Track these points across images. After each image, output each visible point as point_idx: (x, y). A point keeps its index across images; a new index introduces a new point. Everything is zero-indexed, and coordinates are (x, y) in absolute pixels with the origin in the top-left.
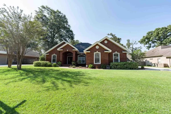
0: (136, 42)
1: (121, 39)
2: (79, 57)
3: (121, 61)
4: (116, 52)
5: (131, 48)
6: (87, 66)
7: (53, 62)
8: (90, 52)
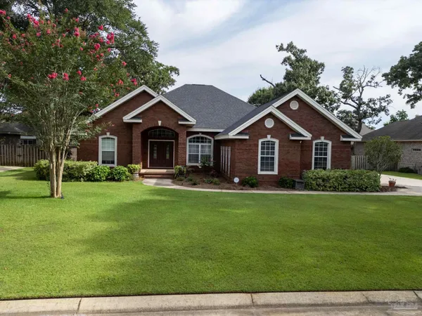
0: (376, 80)
1: (322, 65)
2: (190, 142)
3: (334, 166)
4: (322, 139)
5: (353, 101)
6: (236, 180)
7: (104, 162)
8: (247, 137)
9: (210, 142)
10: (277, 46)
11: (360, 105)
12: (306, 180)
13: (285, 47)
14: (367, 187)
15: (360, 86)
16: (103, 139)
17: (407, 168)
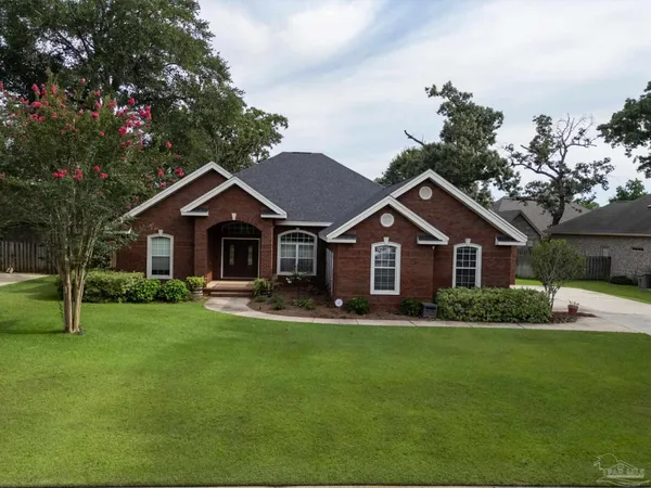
0: (587, 135)
1: (500, 115)
2: (283, 240)
3: (486, 283)
4: (468, 243)
5: (552, 168)
6: (339, 303)
7: (154, 272)
8: (354, 241)
9: (312, 241)
10: (427, 89)
11: (561, 174)
12: (440, 304)
13: (439, 90)
14: (529, 316)
15: (562, 145)
16: (153, 239)
17: (624, 277)
